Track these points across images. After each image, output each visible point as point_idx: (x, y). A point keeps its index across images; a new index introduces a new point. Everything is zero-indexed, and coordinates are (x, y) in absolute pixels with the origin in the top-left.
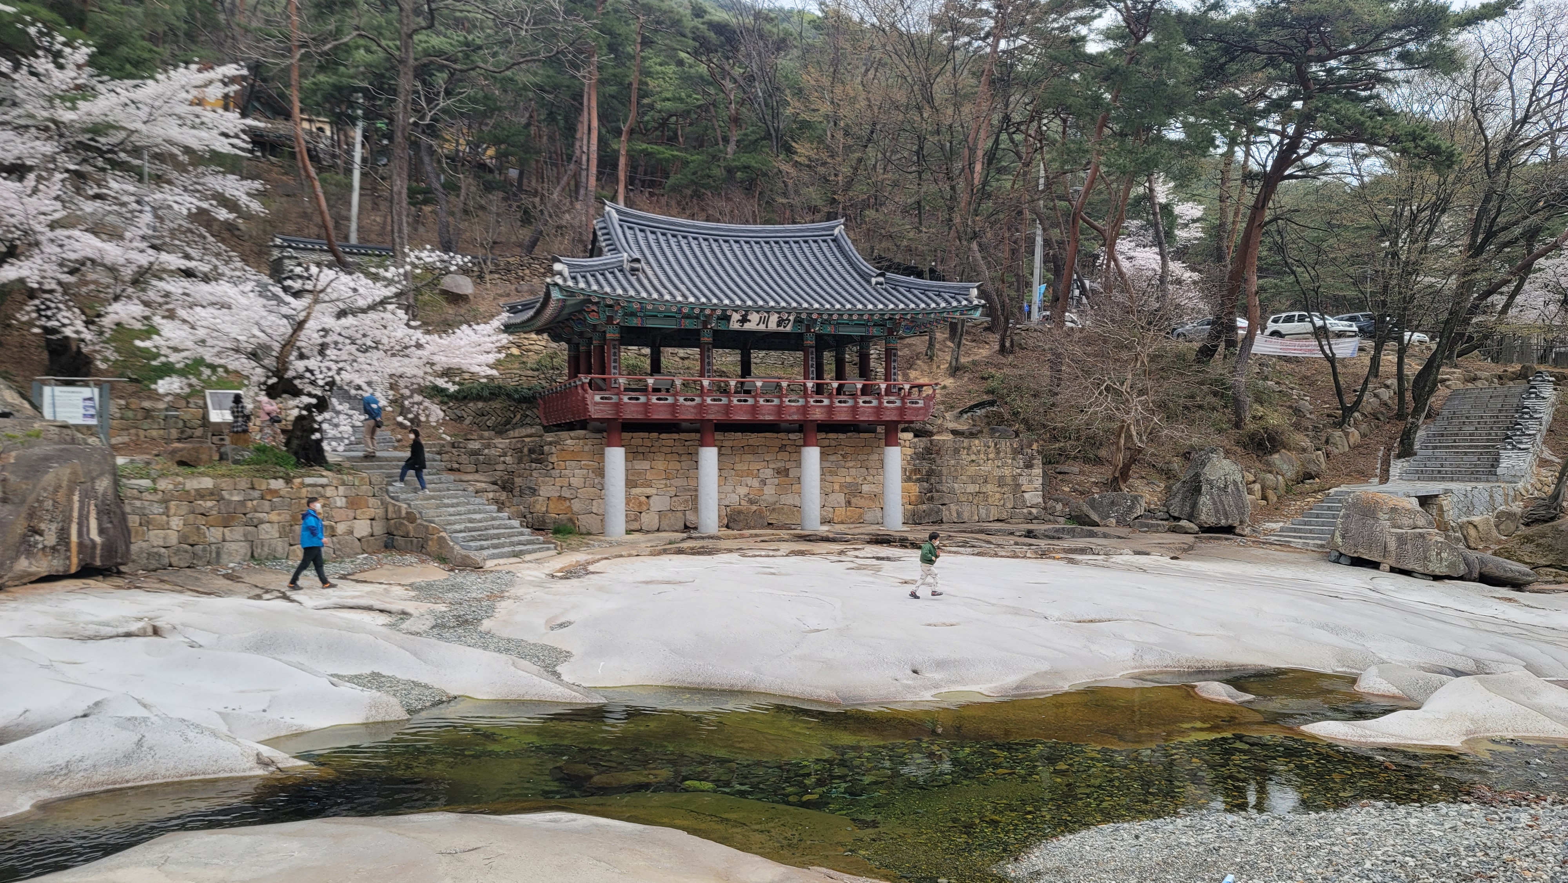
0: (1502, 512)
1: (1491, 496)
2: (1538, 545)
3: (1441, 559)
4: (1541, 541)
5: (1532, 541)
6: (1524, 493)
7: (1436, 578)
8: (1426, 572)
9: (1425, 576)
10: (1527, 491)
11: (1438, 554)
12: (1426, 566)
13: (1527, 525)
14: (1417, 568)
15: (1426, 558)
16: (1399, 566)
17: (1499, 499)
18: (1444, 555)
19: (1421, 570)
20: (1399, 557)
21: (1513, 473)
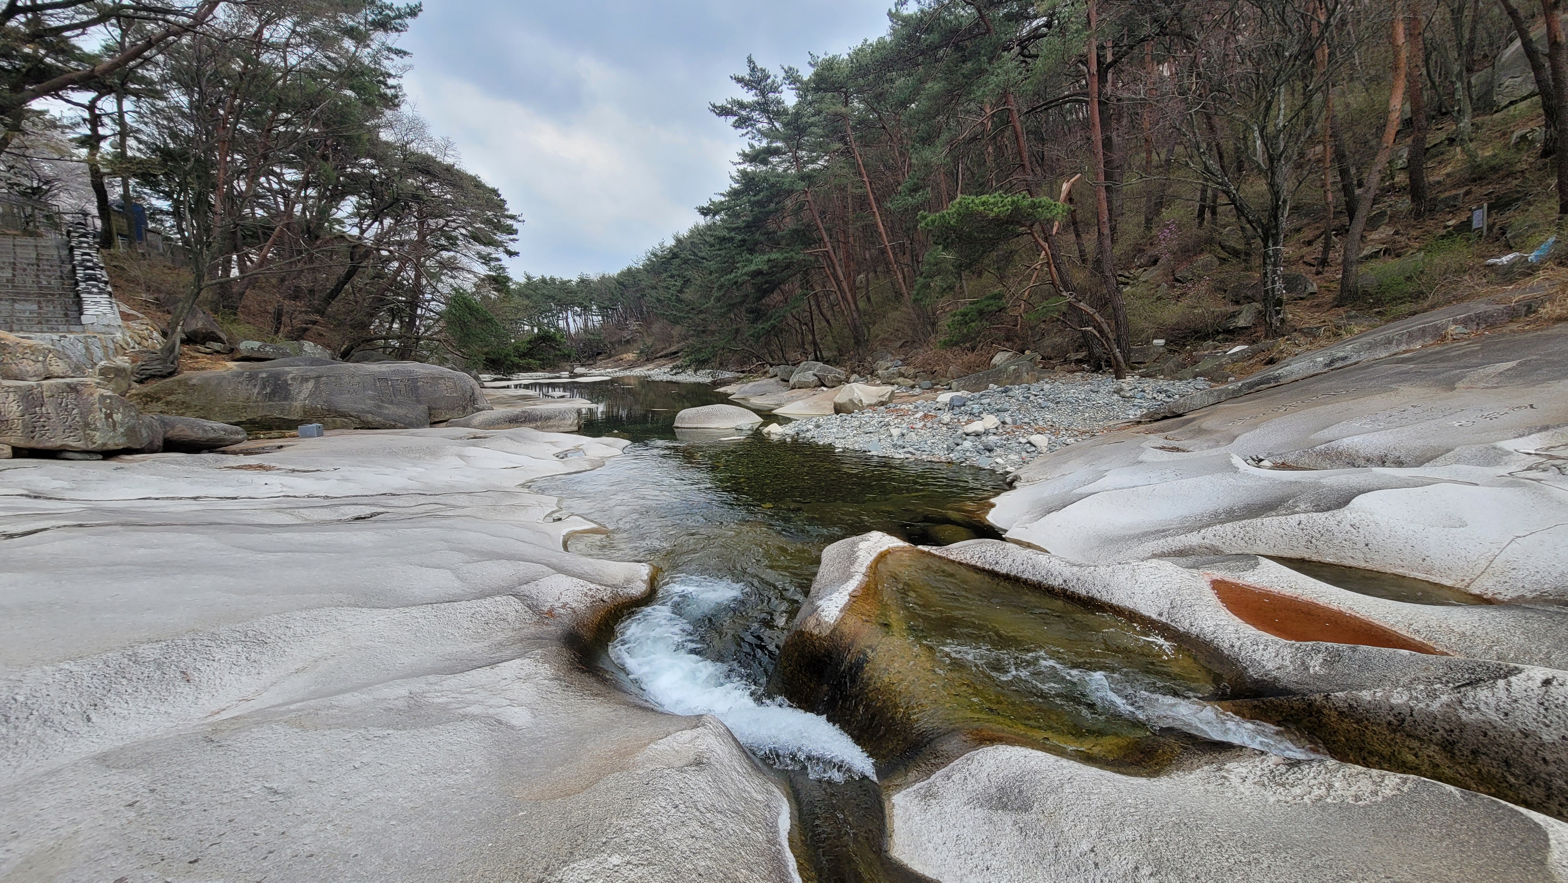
0: (106, 368)
1: (87, 349)
2: (168, 403)
3: (114, 423)
4: (170, 398)
5: (159, 399)
6: (125, 346)
7: (108, 454)
8: (91, 447)
9: (89, 454)
10: (128, 344)
11: (109, 416)
12: (89, 438)
13: (141, 382)
14: (72, 442)
15: (87, 425)
16: (33, 444)
17: (98, 353)
18: (117, 417)
19: (81, 445)
20: (31, 430)
21: (106, 322)
